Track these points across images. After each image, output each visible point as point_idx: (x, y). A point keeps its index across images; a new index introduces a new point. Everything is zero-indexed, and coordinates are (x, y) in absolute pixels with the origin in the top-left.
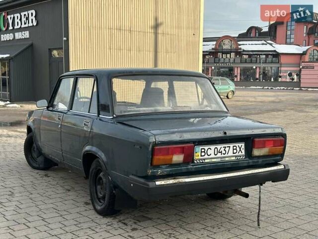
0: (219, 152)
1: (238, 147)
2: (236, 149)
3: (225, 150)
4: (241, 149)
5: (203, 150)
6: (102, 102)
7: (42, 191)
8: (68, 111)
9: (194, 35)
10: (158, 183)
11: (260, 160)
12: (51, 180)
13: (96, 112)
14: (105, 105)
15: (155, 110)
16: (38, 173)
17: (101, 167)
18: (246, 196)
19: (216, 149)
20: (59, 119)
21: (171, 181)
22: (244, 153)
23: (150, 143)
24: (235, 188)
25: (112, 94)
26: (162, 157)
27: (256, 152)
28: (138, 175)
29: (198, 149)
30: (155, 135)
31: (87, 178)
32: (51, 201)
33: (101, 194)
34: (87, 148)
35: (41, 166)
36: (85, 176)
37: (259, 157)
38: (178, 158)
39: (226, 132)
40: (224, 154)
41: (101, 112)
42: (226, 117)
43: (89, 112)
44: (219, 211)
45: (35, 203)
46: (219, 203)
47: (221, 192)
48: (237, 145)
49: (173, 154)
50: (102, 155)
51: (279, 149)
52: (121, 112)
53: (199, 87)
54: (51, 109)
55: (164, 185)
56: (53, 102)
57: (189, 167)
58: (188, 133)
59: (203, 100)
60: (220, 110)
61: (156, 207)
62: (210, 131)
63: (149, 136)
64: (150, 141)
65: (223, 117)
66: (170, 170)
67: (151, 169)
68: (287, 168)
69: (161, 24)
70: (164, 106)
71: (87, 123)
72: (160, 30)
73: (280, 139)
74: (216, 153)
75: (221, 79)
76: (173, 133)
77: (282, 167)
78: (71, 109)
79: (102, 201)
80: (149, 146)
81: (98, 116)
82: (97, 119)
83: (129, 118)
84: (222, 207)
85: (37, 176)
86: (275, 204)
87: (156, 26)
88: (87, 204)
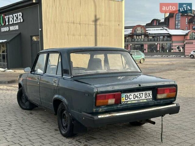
0: (136, 97)
1: (148, 93)
2: (147, 95)
3: (140, 95)
4: (150, 95)
5: (127, 96)
6: (64, 68)
7: (29, 123)
8: (44, 74)
9: (119, 25)
10: (100, 117)
11: (162, 101)
12: (34, 116)
13: (61, 74)
14: (66, 70)
15: (97, 72)
16: (26, 112)
17: (65, 108)
18: (154, 123)
19: (134, 95)
20: (38, 79)
21: (108, 116)
22: (151, 97)
23: (94, 92)
24: (147, 118)
25: (70, 63)
26: (102, 101)
27: (159, 96)
28: (88, 112)
29: (124, 95)
30: (97, 88)
31: (56, 114)
32: (34, 129)
33: (65, 124)
34: (56, 96)
35: (27, 108)
36: (55, 113)
37: (161, 99)
38: (111, 101)
39: (141, 84)
40: (139, 98)
41: (64, 74)
42: (140, 75)
43: (56, 74)
44: (138, 133)
45: (25, 130)
46: (138, 128)
47: (138, 121)
48: (147, 92)
49: (108, 99)
50: (65, 100)
51: (173, 94)
52: (76, 74)
53: (123, 57)
54: (33, 73)
55: (103, 118)
56: (34, 68)
57: (119, 106)
58: (117, 86)
59: (126, 65)
60: (136, 71)
61: (99, 131)
62: (130, 84)
63: (94, 88)
64: (94, 91)
65: (138, 75)
66: (107, 109)
67: (95, 108)
68: (178, 106)
69: (99, 19)
70: (102, 69)
71: (55, 81)
72: (98, 23)
73: (173, 88)
74: (134, 98)
75: (136, 52)
76: (108, 86)
77: (175, 105)
78: (45, 73)
79: (65, 128)
80: (94, 94)
81: (62, 77)
82: (61, 78)
83: (81, 77)
84: (139, 131)
85: (25, 114)
86: (171, 128)
87: (96, 20)
88: (56, 130)
